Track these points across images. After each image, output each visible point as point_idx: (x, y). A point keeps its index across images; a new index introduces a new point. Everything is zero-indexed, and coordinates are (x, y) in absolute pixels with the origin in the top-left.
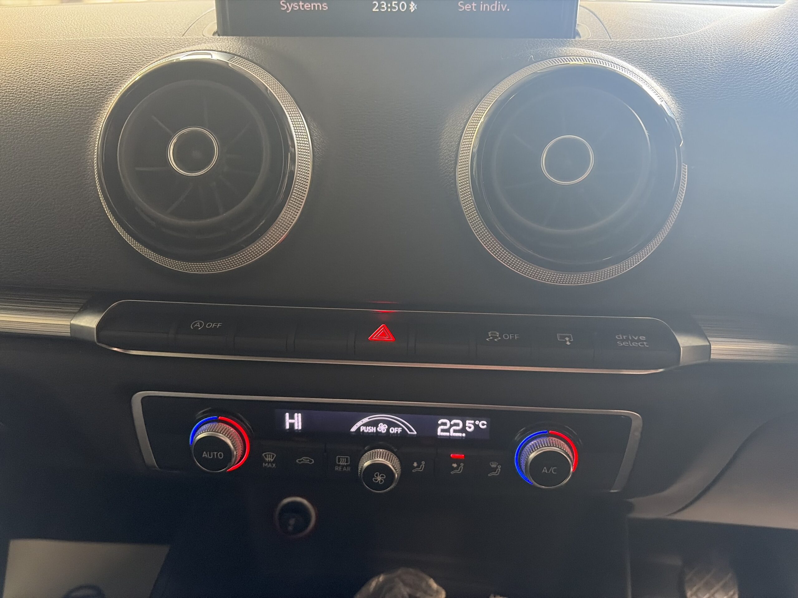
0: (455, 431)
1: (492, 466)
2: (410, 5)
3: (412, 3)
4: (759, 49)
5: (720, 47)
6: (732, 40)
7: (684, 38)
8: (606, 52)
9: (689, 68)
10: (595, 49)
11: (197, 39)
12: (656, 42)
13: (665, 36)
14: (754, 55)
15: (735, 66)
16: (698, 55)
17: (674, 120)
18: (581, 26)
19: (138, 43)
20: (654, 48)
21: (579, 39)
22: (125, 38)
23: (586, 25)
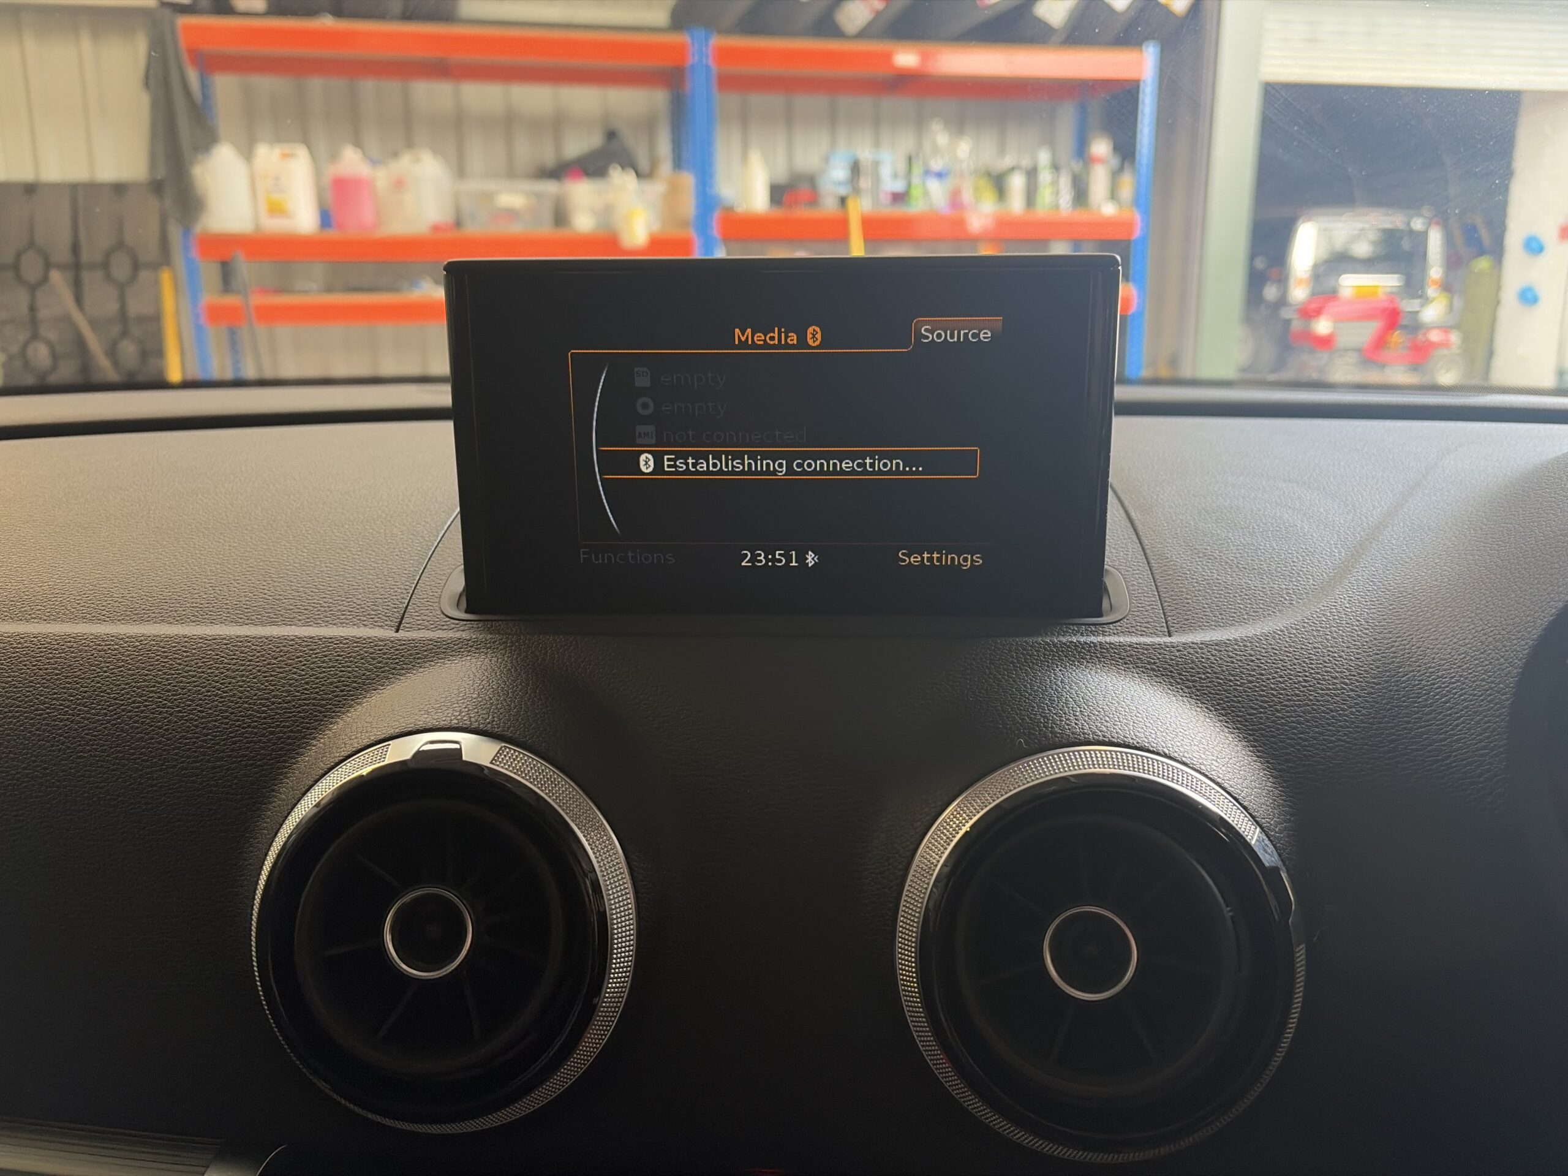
2: (807, 556)
4: (1430, 667)
5: (1358, 653)
6: (1382, 635)
7: (1295, 631)
8: (1156, 676)
9: (1303, 712)
10: (1137, 667)
11: (431, 643)
12: (1244, 646)
13: (1261, 606)
14: (1422, 680)
15: (1387, 704)
16: (1320, 679)
17: (1275, 870)
18: (1111, 573)
19: (327, 651)
20: (1240, 661)
21: (1108, 639)
22: (305, 637)
23: (1120, 572)
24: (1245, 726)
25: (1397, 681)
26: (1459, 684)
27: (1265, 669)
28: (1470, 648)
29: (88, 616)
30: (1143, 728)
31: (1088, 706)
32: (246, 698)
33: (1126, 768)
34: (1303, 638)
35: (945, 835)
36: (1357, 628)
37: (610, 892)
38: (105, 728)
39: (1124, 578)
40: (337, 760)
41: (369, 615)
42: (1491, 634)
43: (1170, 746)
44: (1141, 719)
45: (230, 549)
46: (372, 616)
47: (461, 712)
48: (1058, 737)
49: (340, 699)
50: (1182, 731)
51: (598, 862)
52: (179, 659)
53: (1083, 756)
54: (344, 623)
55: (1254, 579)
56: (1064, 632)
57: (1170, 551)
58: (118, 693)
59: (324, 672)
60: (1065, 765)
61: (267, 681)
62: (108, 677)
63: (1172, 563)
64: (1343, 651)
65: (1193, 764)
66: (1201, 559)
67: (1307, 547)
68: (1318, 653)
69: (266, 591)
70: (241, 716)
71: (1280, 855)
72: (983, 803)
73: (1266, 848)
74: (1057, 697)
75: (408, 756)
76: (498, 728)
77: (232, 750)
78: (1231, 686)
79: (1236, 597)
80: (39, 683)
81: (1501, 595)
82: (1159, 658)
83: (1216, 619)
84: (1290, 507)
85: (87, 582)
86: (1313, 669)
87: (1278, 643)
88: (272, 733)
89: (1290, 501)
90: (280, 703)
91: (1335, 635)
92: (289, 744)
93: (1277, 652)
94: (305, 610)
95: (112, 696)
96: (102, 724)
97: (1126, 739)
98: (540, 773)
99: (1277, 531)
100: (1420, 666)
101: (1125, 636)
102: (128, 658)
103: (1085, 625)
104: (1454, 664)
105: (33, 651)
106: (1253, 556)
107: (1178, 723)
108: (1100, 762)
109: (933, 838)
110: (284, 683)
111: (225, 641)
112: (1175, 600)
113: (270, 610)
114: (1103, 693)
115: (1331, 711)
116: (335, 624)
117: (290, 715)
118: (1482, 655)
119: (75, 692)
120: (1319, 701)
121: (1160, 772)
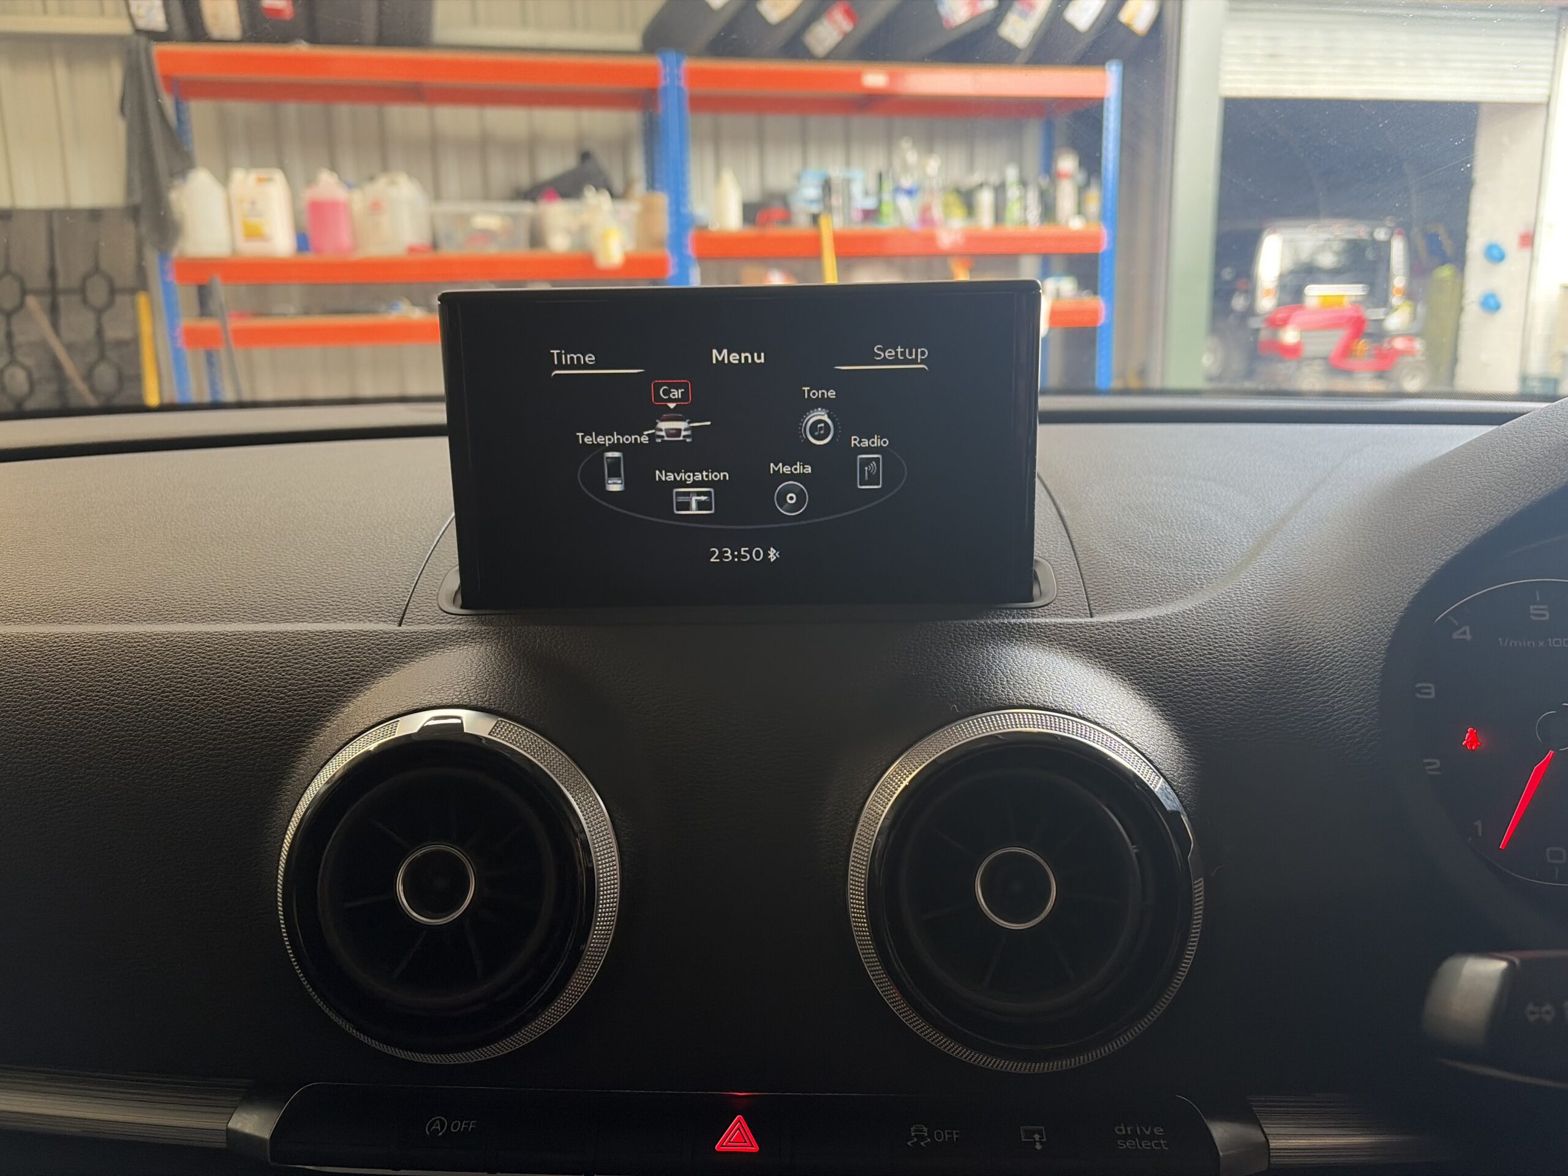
2: (769, 552)
3: (772, 549)
4: (1317, 639)
5: (1257, 629)
6: (1278, 613)
7: (1202, 611)
8: (1077, 651)
9: (1207, 680)
10: (1060, 644)
11: (431, 634)
12: (1156, 624)
13: (1175, 590)
14: (1310, 651)
15: (1280, 672)
16: (1222, 652)
17: (1176, 814)
18: (1042, 564)
19: (337, 643)
20: (1153, 637)
21: (1035, 620)
22: (317, 632)
23: (1049, 563)
24: (1155, 693)
25: (1289, 652)
26: (1341, 653)
27: (1174, 644)
28: (1350, 621)
29: (116, 617)
30: (1061, 694)
31: (1014, 676)
32: (265, 686)
34: (1209, 616)
35: (889, 789)
36: (1257, 607)
37: (596, 846)
38: (138, 715)
39: (1053, 569)
40: (351, 736)
41: (373, 611)
42: (1367, 608)
43: (1085, 709)
44: (1060, 687)
45: (243, 556)
46: (376, 613)
47: (461, 692)
48: (986, 703)
49: (351, 685)
50: (1096, 696)
51: (587, 823)
52: (204, 653)
53: (1007, 718)
54: (351, 619)
55: (1169, 566)
56: (998, 616)
57: (1095, 543)
58: (149, 685)
59: (335, 662)
60: (992, 726)
61: (284, 671)
62: (138, 670)
63: (1096, 554)
64: (1244, 627)
65: (1104, 724)
66: (1122, 550)
67: (1220, 537)
68: (1222, 629)
69: (278, 593)
70: (260, 702)
71: (1181, 802)
72: (921, 760)
73: (1168, 795)
74: (988, 670)
75: (415, 729)
76: (495, 705)
77: (255, 732)
78: (1143, 659)
79: (1152, 582)
80: (75, 677)
81: (1377, 575)
82: (1080, 636)
83: (1134, 601)
84: (1206, 503)
85: (113, 587)
86: (1217, 643)
87: (1187, 621)
88: (290, 717)
89: (1207, 497)
90: (296, 690)
91: (1237, 613)
92: (306, 726)
93: (1185, 629)
94: (316, 608)
95: (143, 687)
96: (135, 712)
97: (1045, 703)
98: (532, 743)
99: (1193, 524)
100: (1308, 639)
101: (1051, 617)
102: (156, 654)
103: (1017, 609)
104: (1337, 636)
105: (68, 649)
106: (1169, 547)
107: (1093, 690)
108: (1022, 723)
109: (879, 793)
110: (300, 673)
111: (244, 637)
112: (1097, 586)
113: (283, 609)
114: (1029, 665)
115: (1232, 679)
116: (342, 620)
117: (306, 700)
118: (1360, 627)
119: (109, 684)
120: (1221, 671)
121: (1075, 731)
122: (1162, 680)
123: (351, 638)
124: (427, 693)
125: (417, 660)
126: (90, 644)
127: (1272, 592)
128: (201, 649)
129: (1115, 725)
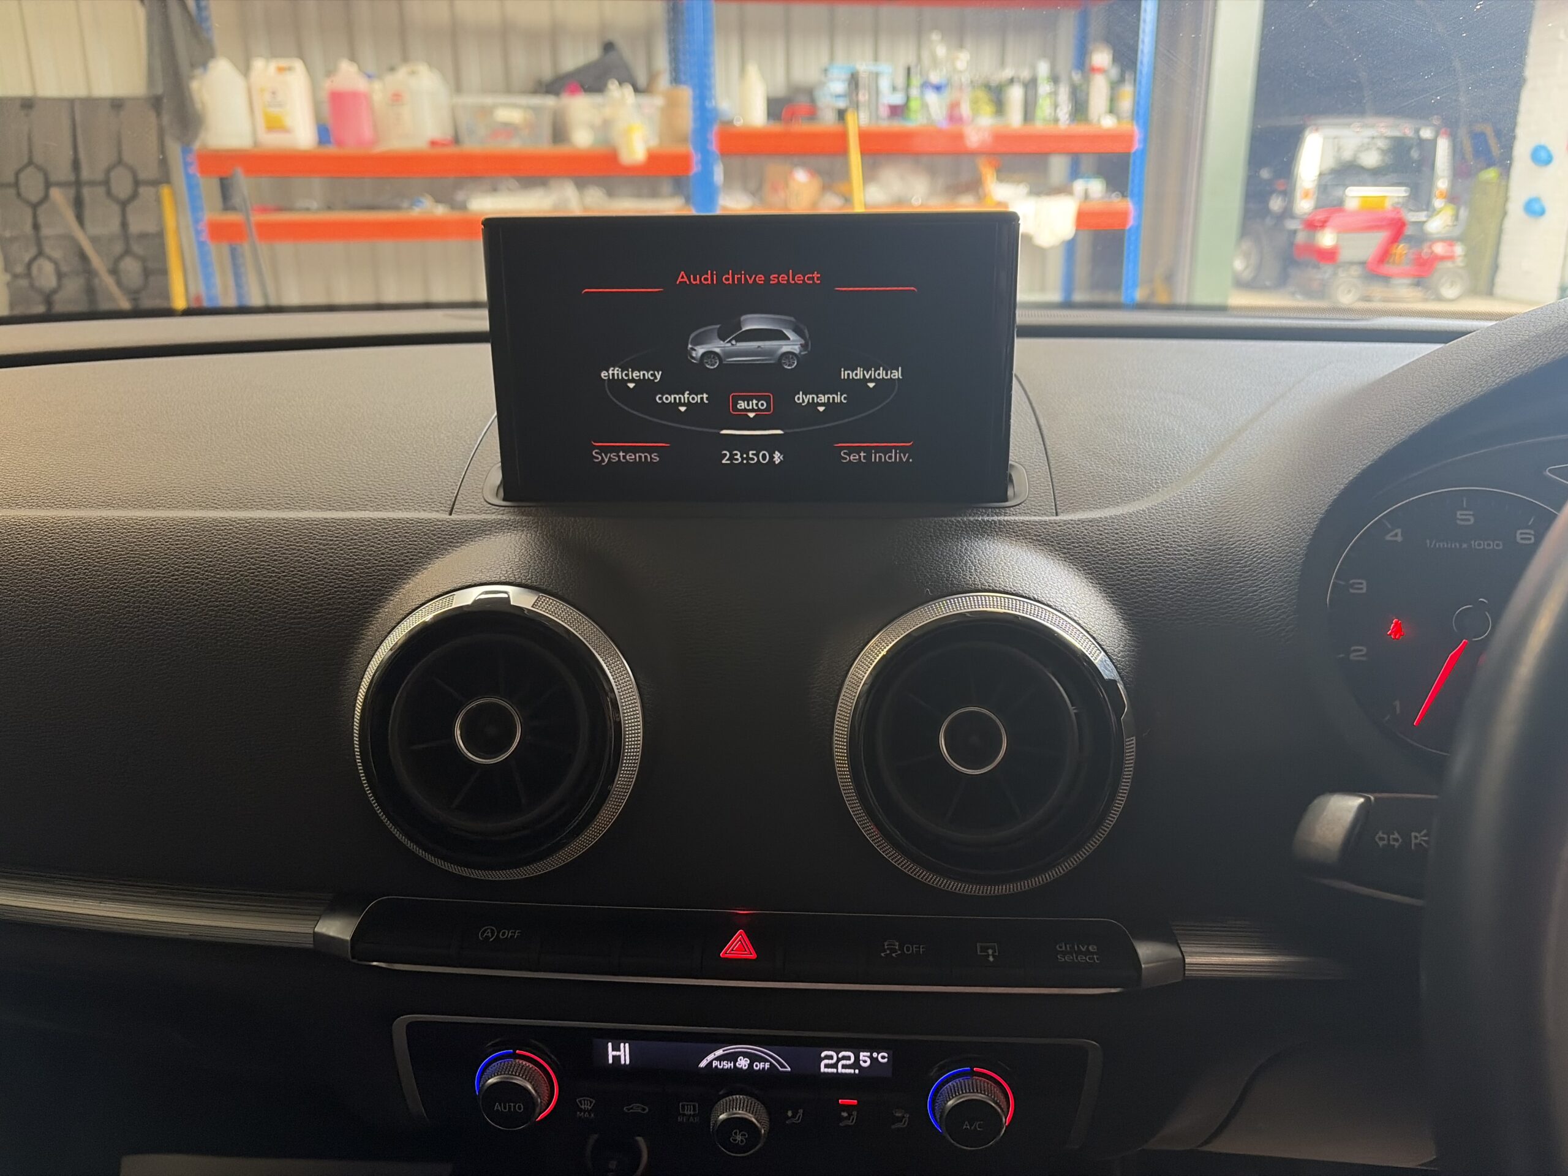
0: (844, 1067)
1: (897, 1115)
2: (774, 455)
3: (777, 452)
4: (1252, 537)
5: (1201, 528)
6: (1221, 514)
7: (1154, 511)
8: (1040, 545)
9: (1152, 572)
10: (1026, 538)
11: (479, 522)
12: (1112, 522)
13: (1133, 492)
14: (1245, 547)
15: (1217, 565)
16: (1168, 547)
17: (1114, 682)
18: (1017, 468)
19: (397, 529)
20: (1107, 533)
21: (1006, 518)
22: (379, 519)
23: (1024, 468)
24: (1105, 582)
25: (1227, 548)
26: (1270, 549)
27: (1126, 540)
28: (1281, 522)
29: (203, 504)
30: (1020, 581)
31: (981, 565)
32: (336, 565)
33: (1003, 608)
34: (1160, 516)
35: (870, 658)
36: (1203, 509)
37: (623, 701)
38: (229, 588)
39: (1026, 472)
40: (414, 607)
41: (426, 502)
42: (1296, 511)
43: (1039, 593)
45: (309, 452)
46: (429, 503)
47: (507, 571)
48: (955, 587)
49: (410, 565)
50: (1052, 583)
51: (615, 682)
52: (282, 536)
53: (972, 600)
54: (407, 509)
55: (1131, 472)
56: (974, 513)
57: (1067, 450)
58: (237, 562)
59: (396, 545)
60: (958, 606)
61: (351, 552)
62: (226, 550)
63: (1066, 460)
64: (1189, 526)
65: (1055, 606)
66: (1090, 457)
67: (1179, 446)
68: (1170, 527)
69: (342, 485)
70: (333, 579)
71: (1119, 673)
72: (897, 634)
73: (1108, 667)
74: (960, 560)
75: (469, 602)
76: (536, 583)
77: (329, 604)
78: (1098, 552)
79: (1113, 485)
80: (172, 555)
81: (1307, 482)
82: (1043, 532)
83: (1095, 502)
84: (1172, 414)
86: (1164, 539)
87: (1140, 520)
88: (358, 591)
89: (1173, 409)
90: (362, 569)
91: (1185, 514)
93: (1137, 527)
94: (375, 498)
95: (232, 564)
96: (226, 586)
97: (1005, 588)
98: (568, 615)
99: (1157, 433)
100: (1245, 537)
101: (1021, 516)
102: (241, 536)
103: (991, 508)
104: (1269, 534)
105: (164, 531)
106: (1133, 454)
107: (1050, 578)
108: (984, 604)
109: (861, 661)
110: (364, 554)
111: (316, 523)
112: (1065, 488)
113: (347, 499)
114: (995, 556)
115: (1174, 570)
116: (400, 510)
117: (371, 578)
118: (1288, 527)
119: (202, 562)
120: (1165, 563)
121: (1029, 611)
122: (1112, 571)
123: (408, 525)
124: (478, 572)
125: (467, 545)
126: (183, 527)
127: (1219, 495)
128: (280, 532)
129: (1065, 607)
